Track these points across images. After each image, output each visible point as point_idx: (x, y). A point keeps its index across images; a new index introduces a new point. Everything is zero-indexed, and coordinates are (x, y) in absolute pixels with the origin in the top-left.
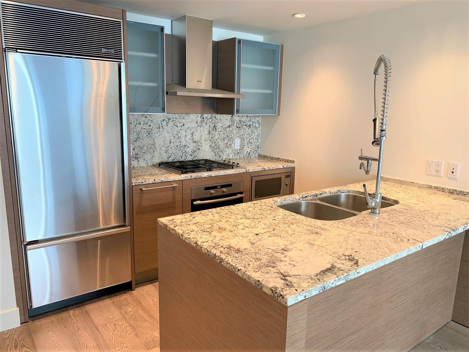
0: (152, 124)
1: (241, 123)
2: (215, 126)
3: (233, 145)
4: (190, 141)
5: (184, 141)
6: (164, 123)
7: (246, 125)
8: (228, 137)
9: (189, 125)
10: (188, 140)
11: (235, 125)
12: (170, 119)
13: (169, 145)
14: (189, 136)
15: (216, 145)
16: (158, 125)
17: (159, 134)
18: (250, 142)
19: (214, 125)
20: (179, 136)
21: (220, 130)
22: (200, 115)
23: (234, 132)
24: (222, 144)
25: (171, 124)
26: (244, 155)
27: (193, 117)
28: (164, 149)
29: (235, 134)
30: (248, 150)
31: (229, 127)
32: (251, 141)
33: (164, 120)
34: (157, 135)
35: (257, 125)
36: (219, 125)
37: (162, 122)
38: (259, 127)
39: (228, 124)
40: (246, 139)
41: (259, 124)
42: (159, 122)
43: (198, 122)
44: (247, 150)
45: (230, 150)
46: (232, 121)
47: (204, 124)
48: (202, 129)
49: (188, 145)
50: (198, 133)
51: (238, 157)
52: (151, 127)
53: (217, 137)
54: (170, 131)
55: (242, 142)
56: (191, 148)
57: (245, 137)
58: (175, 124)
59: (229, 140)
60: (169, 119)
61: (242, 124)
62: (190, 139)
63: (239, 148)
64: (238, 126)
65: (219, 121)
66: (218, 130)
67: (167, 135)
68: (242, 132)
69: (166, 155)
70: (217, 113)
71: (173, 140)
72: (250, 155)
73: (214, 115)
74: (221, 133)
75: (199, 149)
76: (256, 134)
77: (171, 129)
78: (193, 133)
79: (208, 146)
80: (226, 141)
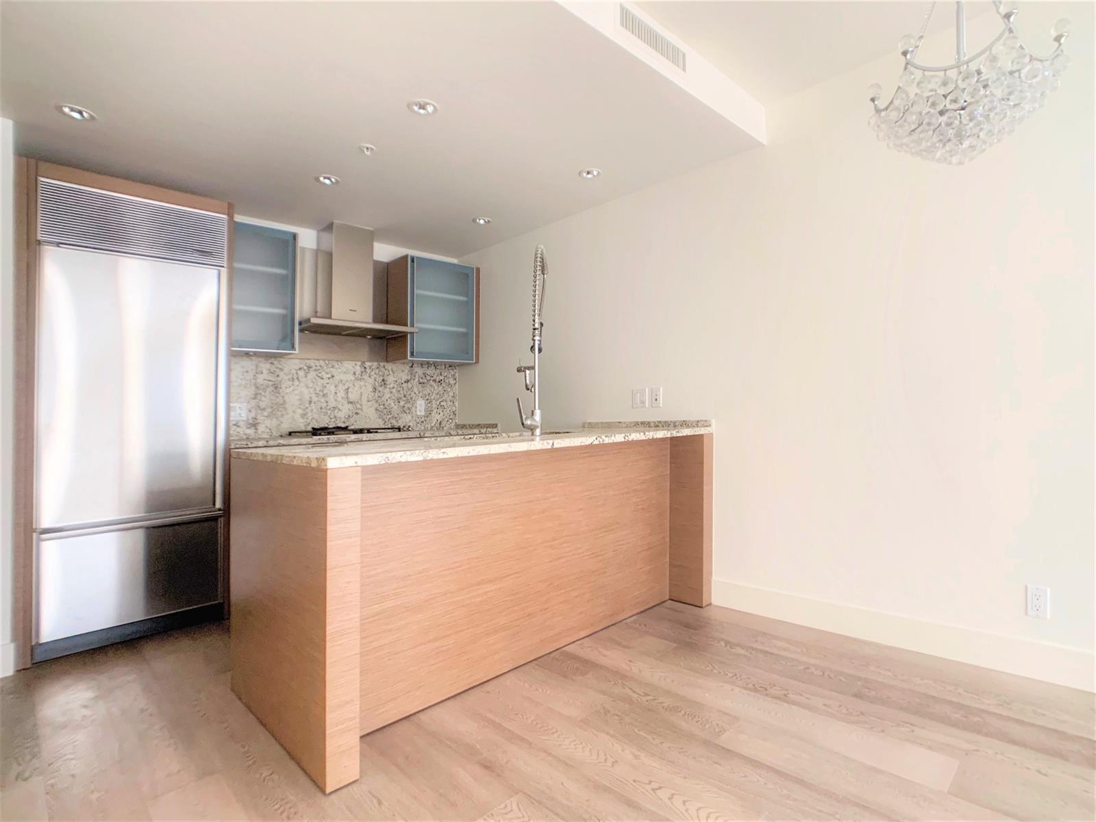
0: (281, 374)
1: (425, 377)
2: (383, 380)
3: (413, 409)
4: (343, 401)
5: (333, 400)
6: (301, 373)
7: (434, 381)
8: (405, 396)
9: (343, 377)
10: (339, 399)
11: (417, 380)
12: (311, 367)
13: (307, 405)
14: (341, 394)
15: (386, 408)
16: (290, 376)
17: (292, 389)
18: (440, 406)
19: (382, 378)
20: (325, 392)
21: (391, 386)
22: (359, 363)
23: (416, 390)
24: (396, 407)
25: (312, 374)
26: (433, 425)
27: (348, 365)
28: (300, 411)
29: (417, 393)
30: (439, 417)
31: (407, 381)
32: (442, 403)
33: (300, 369)
34: (289, 390)
35: (452, 382)
36: (390, 379)
37: (299, 372)
38: (455, 384)
39: (405, 377)
40: (434, 401)
41: (455, 379)
42: (294, 371)
43: (357, 373)
44: (436, 417)
45: (409, 417)
46: (412, 374)
47: (366, 377)
48: (362, 383)
49: (340, 406)
50: (356, 389)
51: (423, 428)
52: (279, 379)
53: (387, 396)
54: (311, 385)
55: (429, 405)
56: (344, 411)
57: (433, 397)
58: (320, 375)
59: (408, 402)
60: (309, 367)
61: (428, 378)
62: (342, 398)
63: (423, 413)
64: (421, 381)
65: (391, 373)
66: (388, 386)
67: (305, 391)
68: (427, 391)
69: (302, 421)
70: (387, 361)
71: (315, 399)
72: (443, 425)
73: (382, 364)
74: (394, 391)
75: (357, 413)
76: (451, 394)
77: (313, 382)
78: (347, 389)
79: (373, 410)
80: (402, 403)
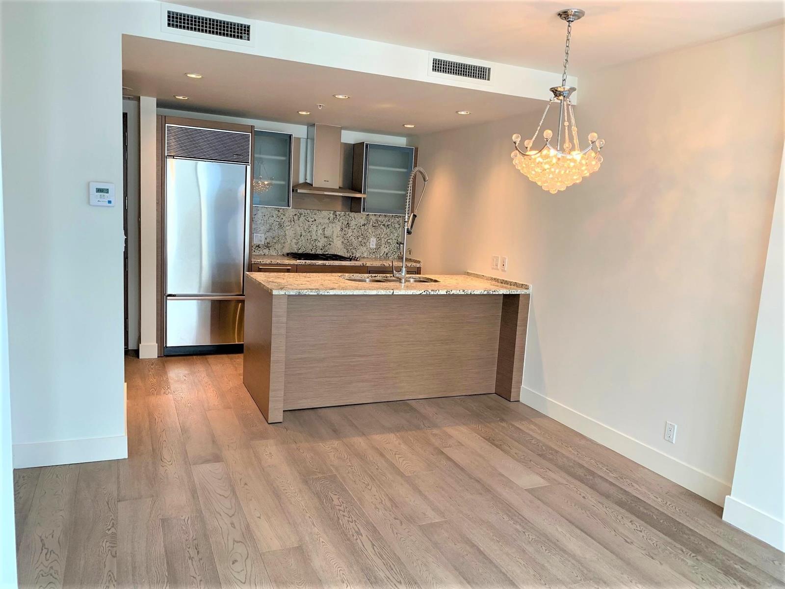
0: (284, 218)
1: (378, 222)
2: (348, 223)
3: (368, 244)
4: (321, 236)
5: (315, 235)
6: (296, 218)
7: (384, 225)
8: (362, 235)
9: (321, 221)
10: (319, 234)
11: (371, 224)
12: (302, 214)
13: (299, 237)
14: (320, 231)
15: (349, 242)
16: (289, 219)
17: (290, 227)
18: (387, 242)
19: (347, 222)
20: (310, 230)
21: (353, 227)
22: (332, 212)
23: (370, 231)
24: (355, 242)
25: (302, 219)
26: (381, 255)
27: (325, 213)
28: (294, 241)
29: (371, 233)
30: (386, 251)
31: (364, 225)
32: (389, 241)
33: (295, 215)
34: (288, 228)
35: (397, 226)
36: (353, 223)
37: (294, 217)
38: (399, 228)
39: (363, 222)
40: (383, 239)
41: (400, 225)
42: (291, 216)
43: (331, 219)
44: (384, 250)
45: (365, 248)
46: (367, 220)
47: (336, 221)
48: (334, 225)
49: (319, 239)
50: (330, 228)
51: (374, 256)
52: (283, 220)
53: (350, 234)
54: (301, 225)
55: (379, 241)
56: (321, 242)
57: (382, 236)
58: (307, 219)
59: (364, 238)
60: (301, 214)
61: (380, 223)
62: (321, 234)
63: (375, 247)
64: (374, 225)
65: (353, 219)
66: (351, 228)
67: (298, 229)
68: (378, 232)
69: (296, 246)
70: (351, 211)
71: (304, 234)
72: (388, 255)
73: (347, 213)
74: (355, 231)
75: (330, 244)
76: (396, 235)
77: (303, 223)
78: (324, 228)
79: (340, 242)
80: (360, 239)
